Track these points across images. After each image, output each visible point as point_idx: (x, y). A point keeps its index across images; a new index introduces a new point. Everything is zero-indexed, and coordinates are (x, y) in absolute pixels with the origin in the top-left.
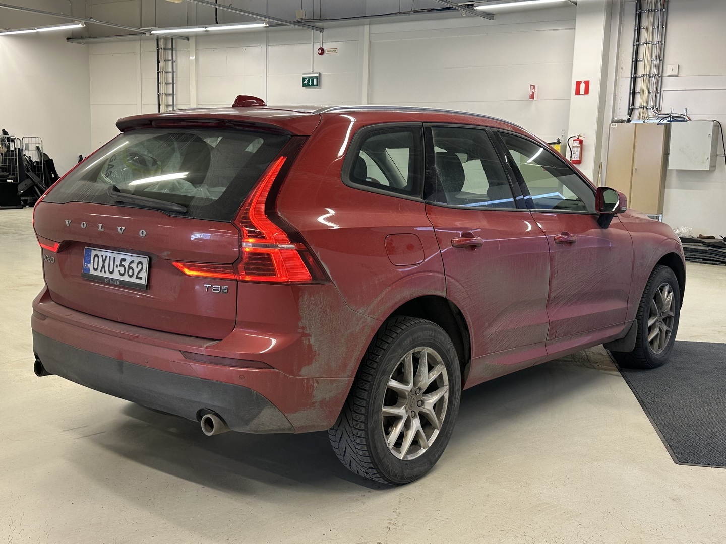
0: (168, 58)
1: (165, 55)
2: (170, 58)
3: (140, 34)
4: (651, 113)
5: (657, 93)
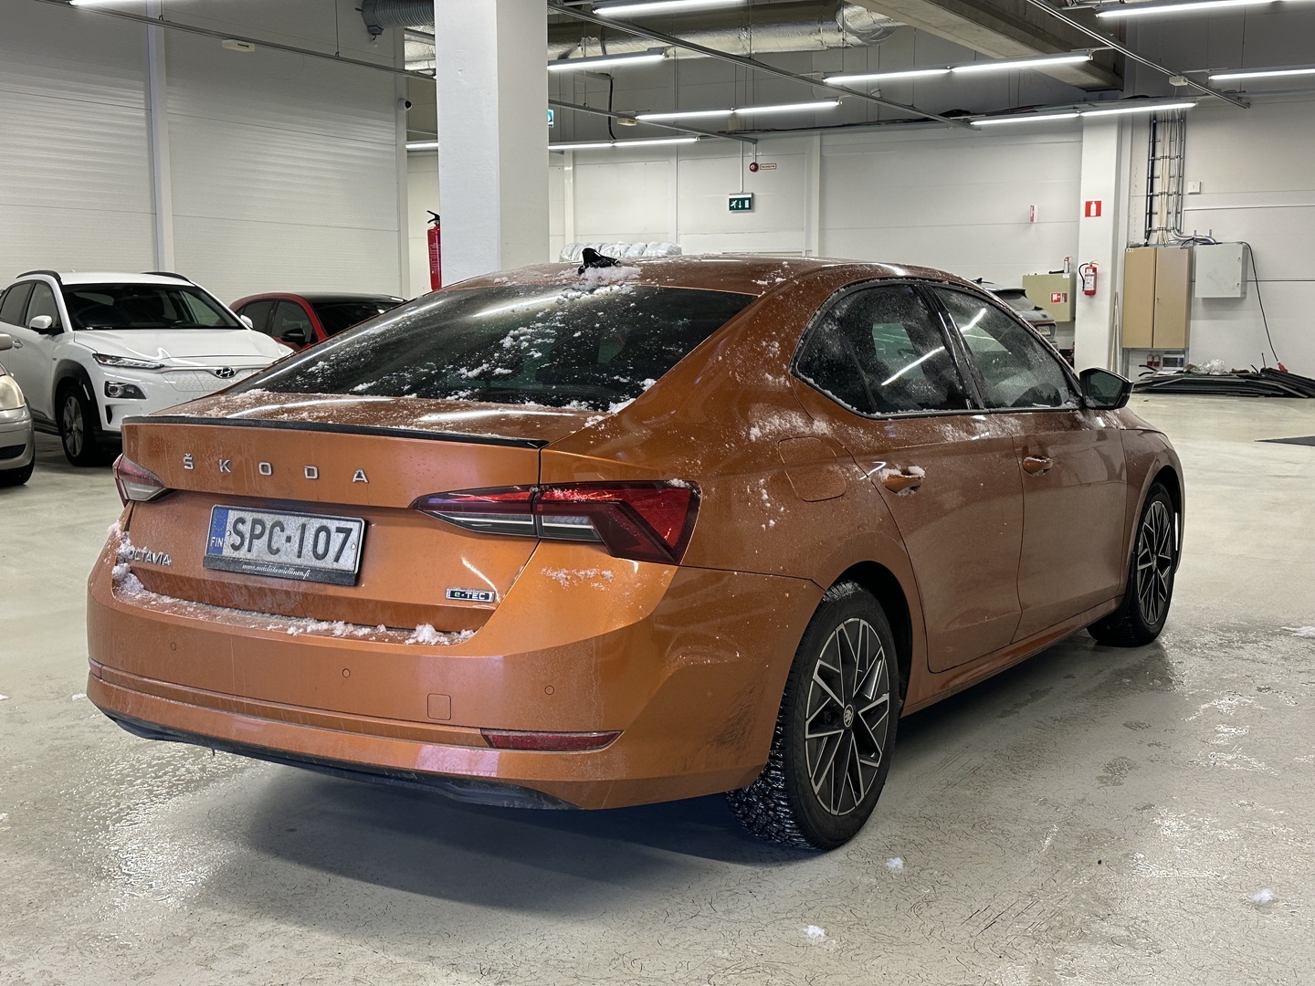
4: (1171, 236)
5: (1177, 213)
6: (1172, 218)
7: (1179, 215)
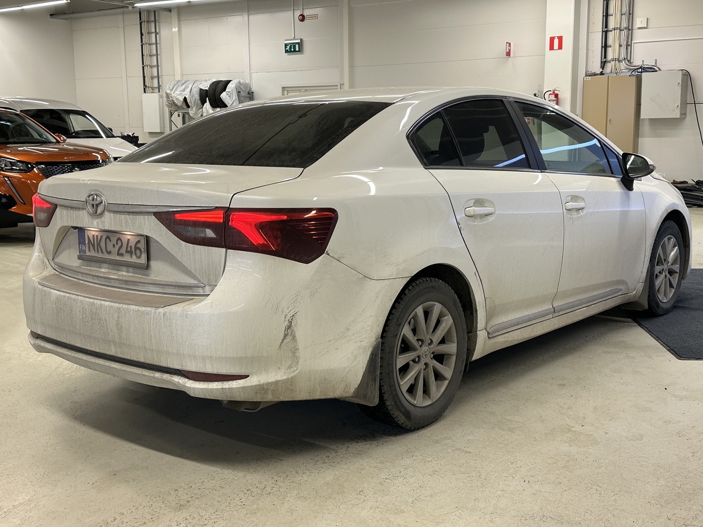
0: (151, 30)
1: (148, 28)
2: (153, 30)
3: (123, 7)
4: (623, 65)
5: (627, 45)
6: (623, 50)
7: (629, 48)
